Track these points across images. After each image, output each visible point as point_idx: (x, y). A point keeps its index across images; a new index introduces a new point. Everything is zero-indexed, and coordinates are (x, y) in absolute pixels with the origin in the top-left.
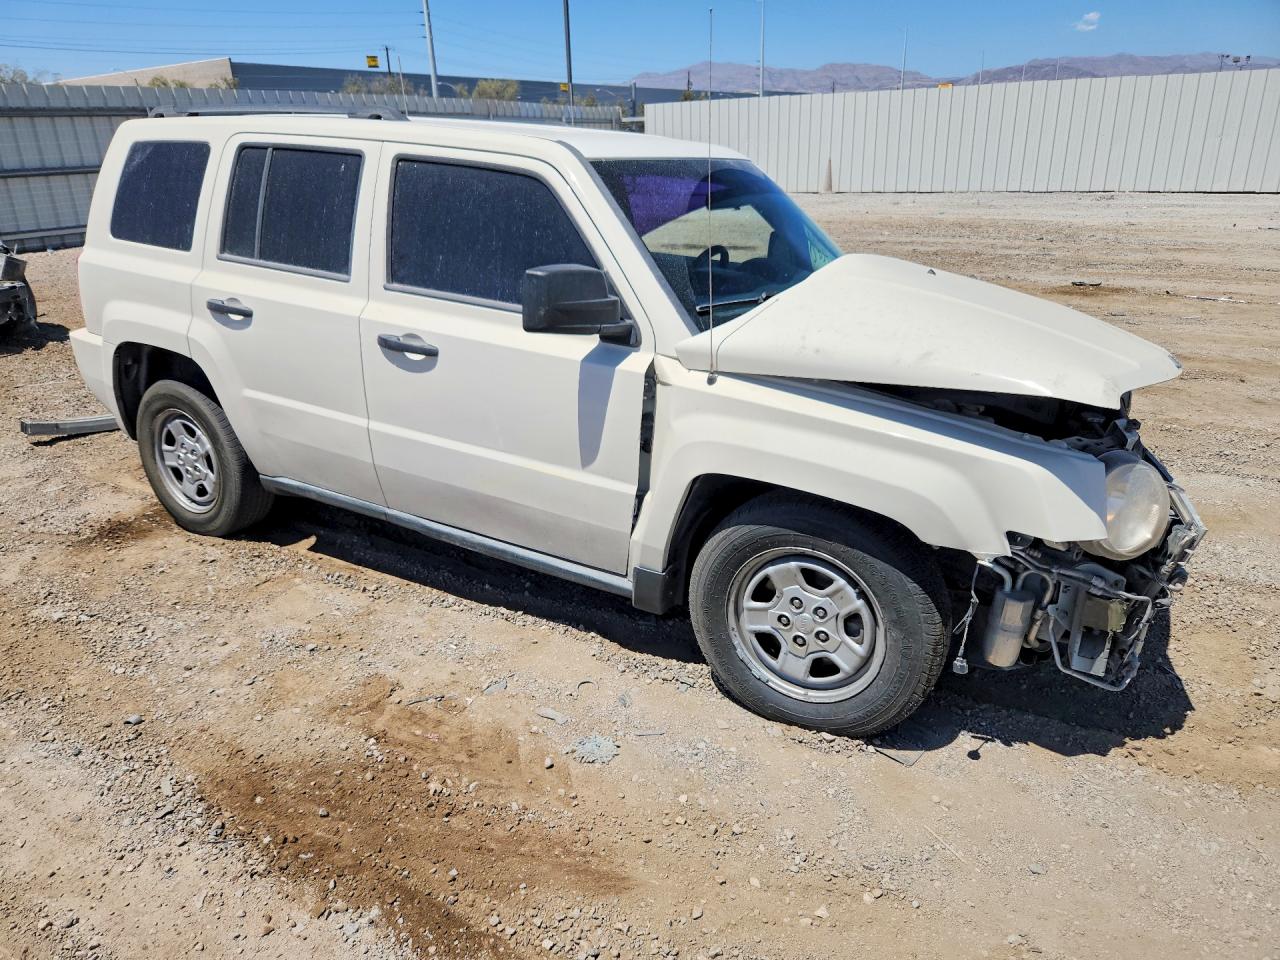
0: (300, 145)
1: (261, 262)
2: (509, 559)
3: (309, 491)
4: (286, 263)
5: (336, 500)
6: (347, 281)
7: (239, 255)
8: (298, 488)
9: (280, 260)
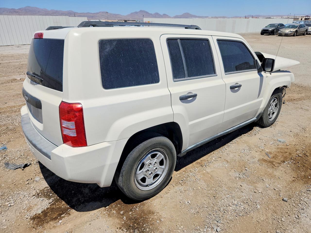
0: (190, 38)
1: (189, 78)
2: (240, 127)
3: (198, 145)
4: (197, 76)
5: (206, 142)
6: (217, 76)
7: (179, 78)
8: (195, 146)
9: (195, 76)
